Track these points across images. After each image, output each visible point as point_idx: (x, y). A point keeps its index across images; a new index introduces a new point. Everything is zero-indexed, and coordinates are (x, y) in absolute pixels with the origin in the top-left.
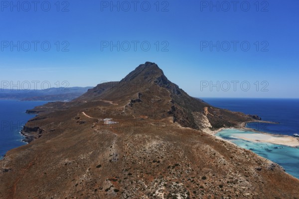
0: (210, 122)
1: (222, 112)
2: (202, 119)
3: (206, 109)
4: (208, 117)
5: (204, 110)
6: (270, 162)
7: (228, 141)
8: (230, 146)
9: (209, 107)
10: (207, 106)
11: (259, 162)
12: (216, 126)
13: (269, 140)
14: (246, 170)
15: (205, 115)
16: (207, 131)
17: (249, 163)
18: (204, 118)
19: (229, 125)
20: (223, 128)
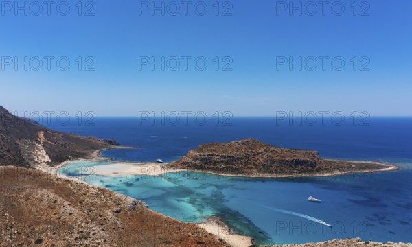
0: (47, 153)
1: (66, 137)
2: (34, 150)
3: (41, 134)
4: (44, 146)
5: (37, 136)
6: (130, 200)
7: (75, 179)
8: (79, 186)
9: (46, 131)
10: (42, 130)
11: (118, 202)
12: (56, 159)
13: (128, 170)
14: (101, 216)
15: (39, 143)
16: (42, 168)
17: (105, 206)
18: (38, 148)
19: (77, 156)
20: (68, 161)
